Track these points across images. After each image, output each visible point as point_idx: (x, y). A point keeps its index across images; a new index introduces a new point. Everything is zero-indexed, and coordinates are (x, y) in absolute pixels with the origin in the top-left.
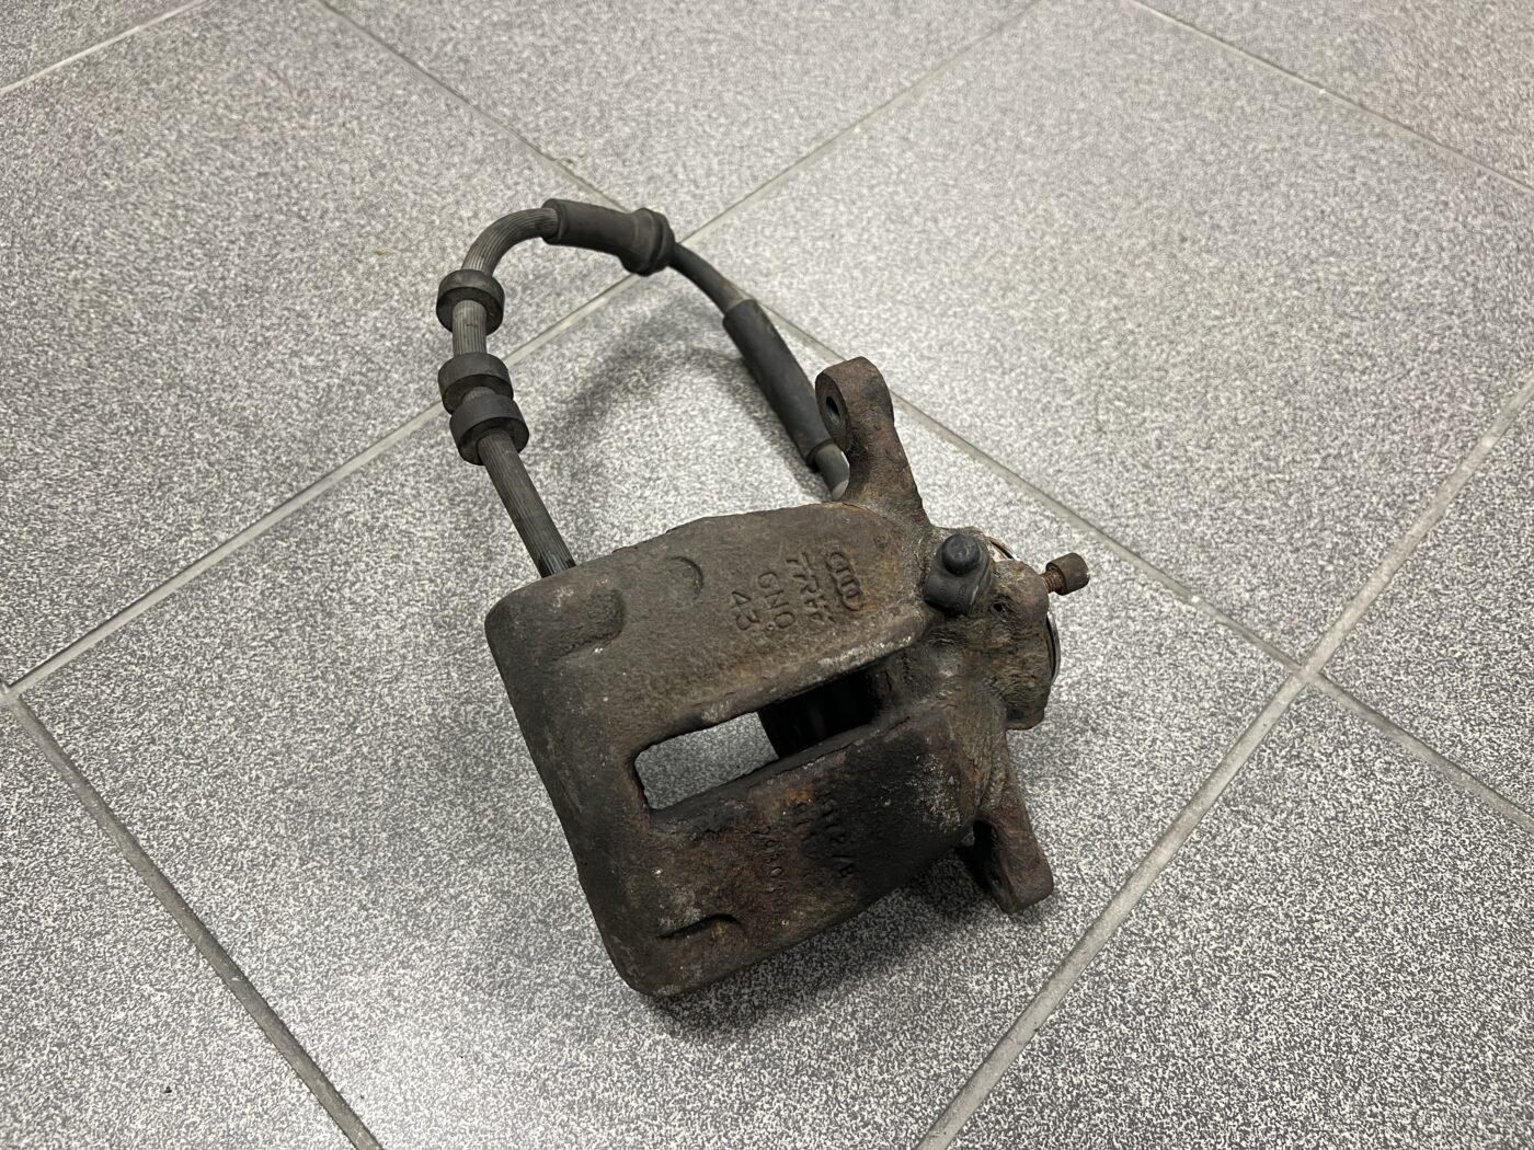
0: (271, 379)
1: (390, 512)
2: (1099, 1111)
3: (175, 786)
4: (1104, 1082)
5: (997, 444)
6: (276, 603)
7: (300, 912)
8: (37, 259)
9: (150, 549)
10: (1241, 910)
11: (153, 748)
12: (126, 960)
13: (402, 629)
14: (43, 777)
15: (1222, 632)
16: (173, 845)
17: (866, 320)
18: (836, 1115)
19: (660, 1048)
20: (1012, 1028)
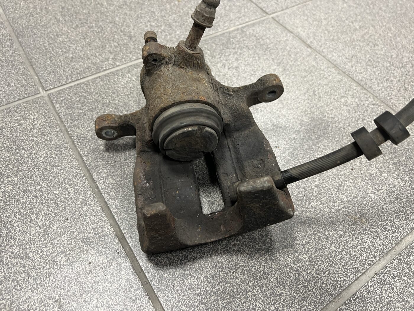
3: (89, 129)
5: (370, 87)
7: (121, 174)
11: (85, 117)
12: (63, 176)
14: (50, 118)
16: (85, 146)
18: (298, 285)
19: (236, 246)
20: (367, 271)
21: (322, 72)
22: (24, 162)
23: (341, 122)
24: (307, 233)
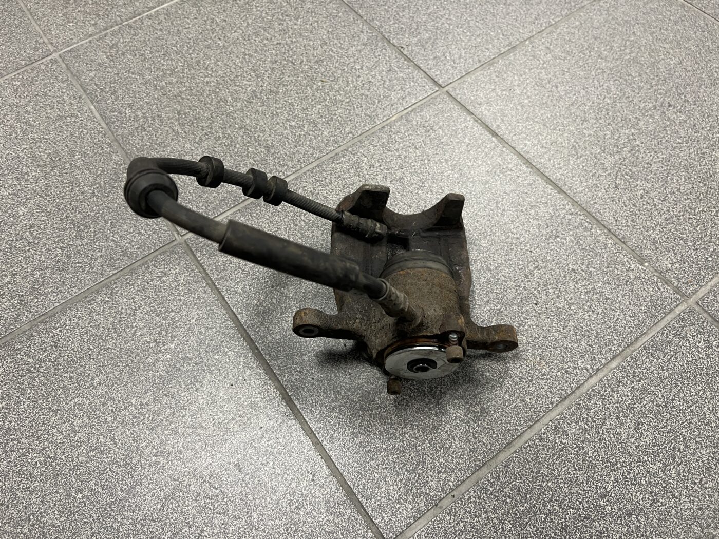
0: (278, 129)
1: (320, 188)
2: (571, 454)
3: (238, 280)
4: (575, 444)
5: (570, 188)
6: (277, 218)
7: (280, 332)
8: (193, 72)
9: (232, 191)
10: (643, 390)
11: (231, 265)
13: (322, 234)
14: (193, 270)
15: (655, 280)
16: (237, 301)
17: (520, 128)
18: (468, 437)
19: (405, 401)
20: (541, 418)
21: (509, 173)
22: (177, 327)
23: (528, 243)
24: (480, 382)
